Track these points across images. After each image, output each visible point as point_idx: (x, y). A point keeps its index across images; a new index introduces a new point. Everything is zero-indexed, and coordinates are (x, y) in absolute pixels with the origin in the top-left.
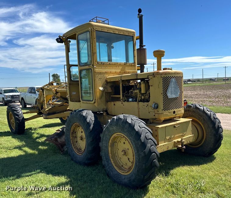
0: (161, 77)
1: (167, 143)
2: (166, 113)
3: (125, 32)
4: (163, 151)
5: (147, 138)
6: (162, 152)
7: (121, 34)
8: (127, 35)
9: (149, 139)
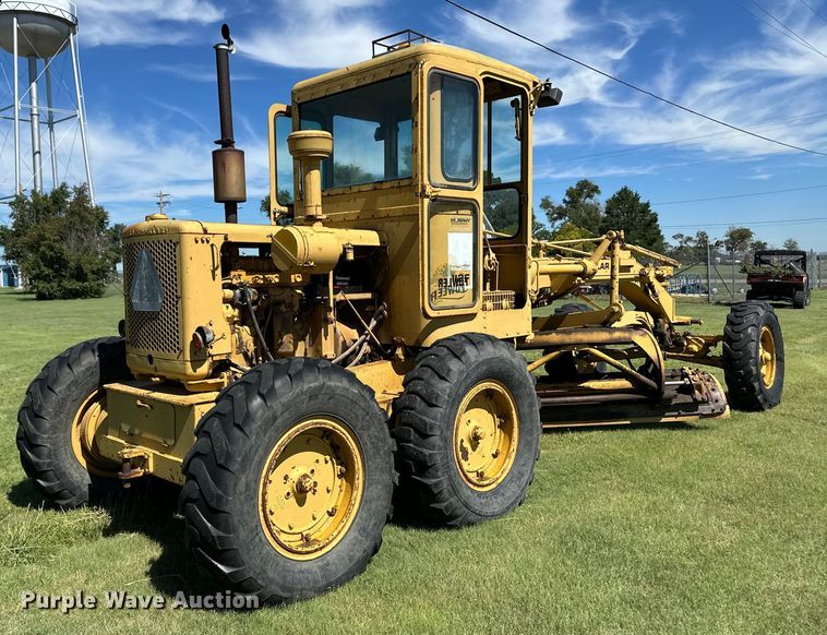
8: (388, 75)
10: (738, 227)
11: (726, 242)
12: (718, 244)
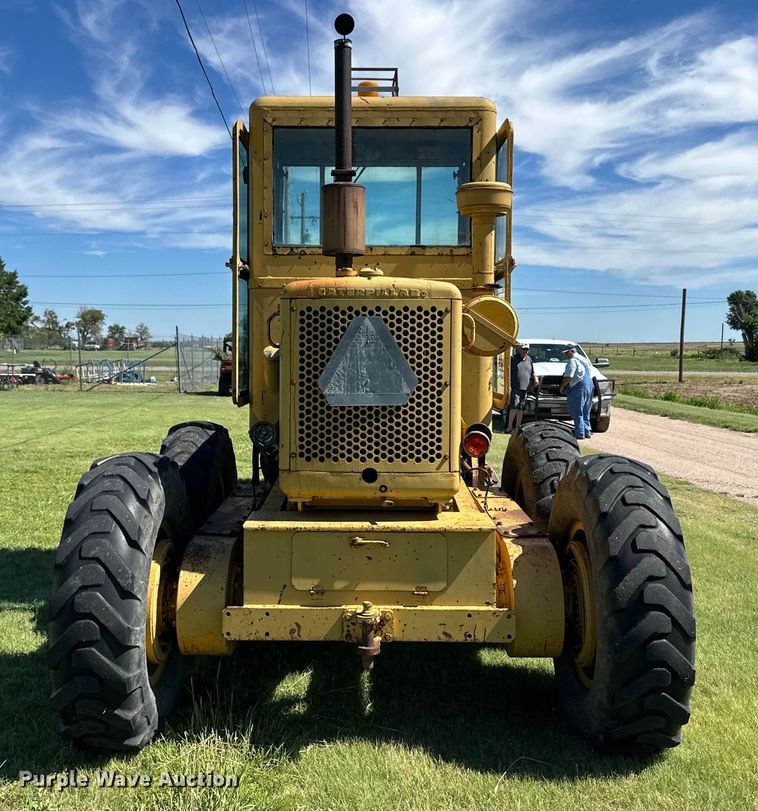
0: (292, 309)
1: (298, 607)
2: (318, 470)
3: (426, 114)
4: (262, 636)
5: (83, 555)
6: (252, 638)
7: (397, 124)
8: (436, 123)
9: (87, 559)
10: (89, 308)
11: (78, 324)
12: (68, 325)
